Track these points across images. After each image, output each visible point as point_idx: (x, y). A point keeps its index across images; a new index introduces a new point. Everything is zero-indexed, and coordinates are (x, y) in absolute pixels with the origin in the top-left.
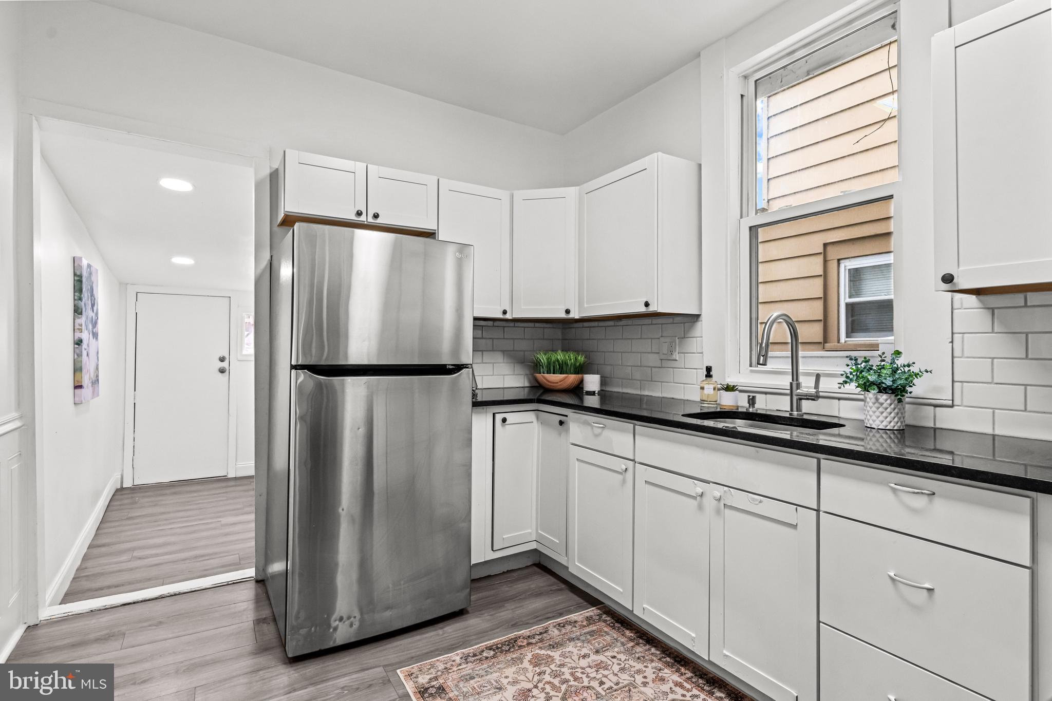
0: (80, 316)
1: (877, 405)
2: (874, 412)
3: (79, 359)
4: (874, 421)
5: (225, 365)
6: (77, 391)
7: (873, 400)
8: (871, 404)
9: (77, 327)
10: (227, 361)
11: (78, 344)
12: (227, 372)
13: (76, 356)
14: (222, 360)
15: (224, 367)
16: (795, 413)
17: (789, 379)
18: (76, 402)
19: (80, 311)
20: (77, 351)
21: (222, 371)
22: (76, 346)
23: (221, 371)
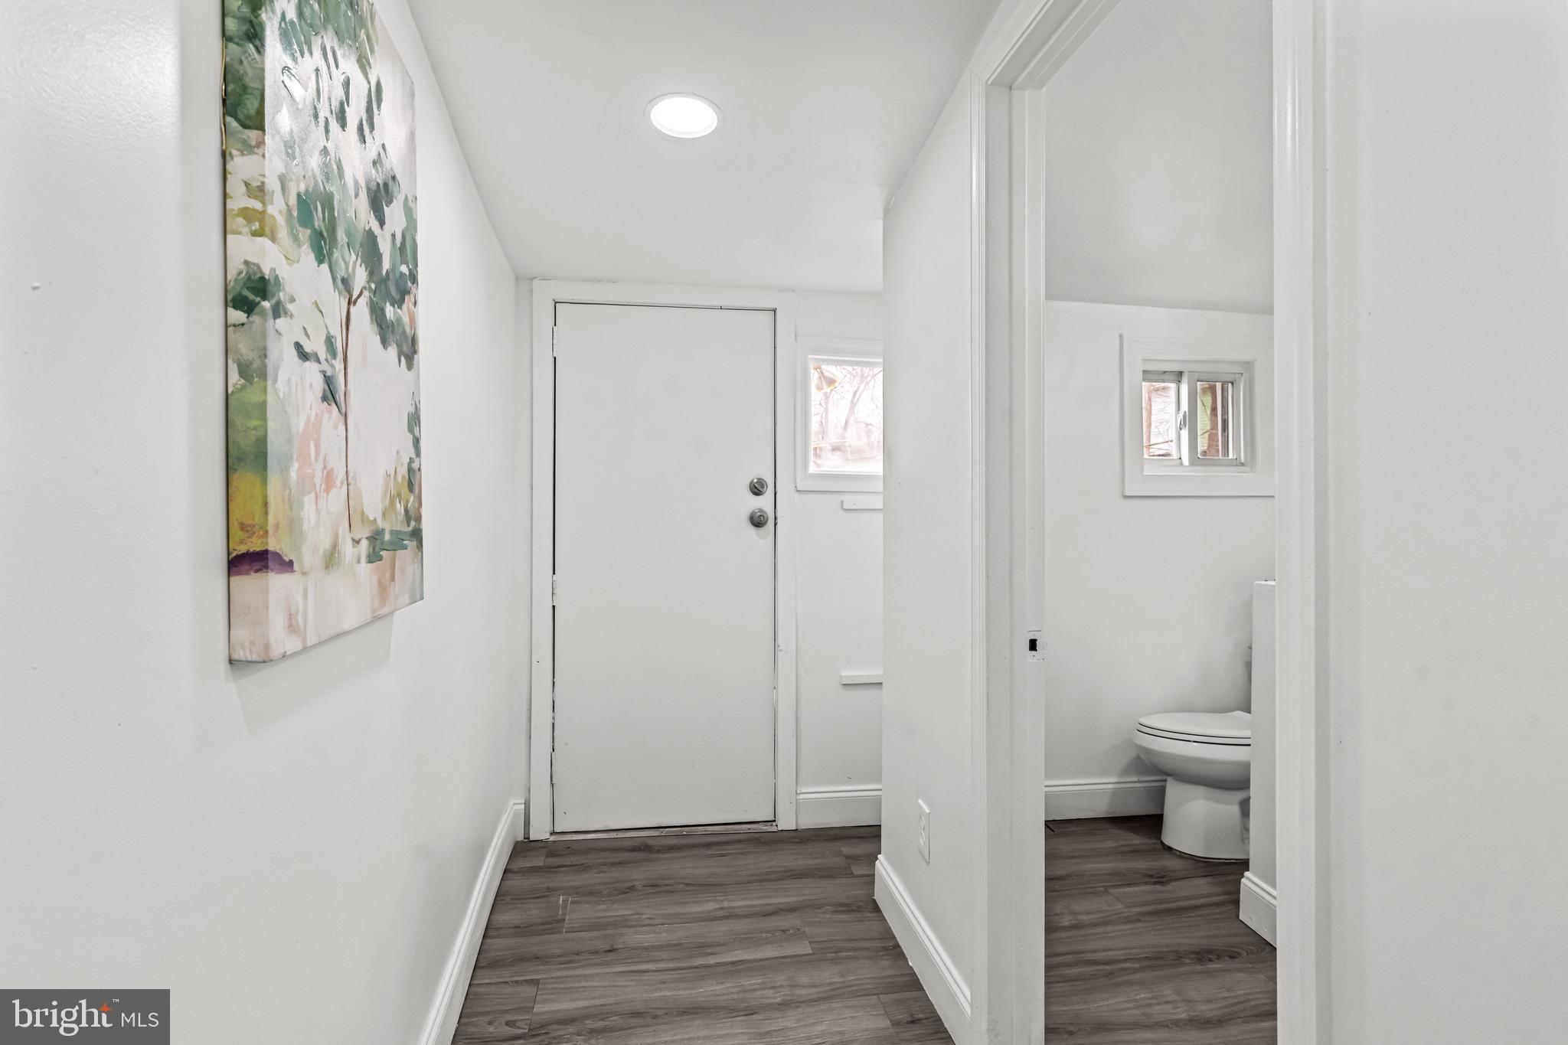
0: (253, 135)
3: (253, 396)
5: (764, 502)
6: (248, 583)
9: (240, 200)
10: (769, 493)
11: (247, 306)
12: (771, 523)
13: (234, 377)
14: (757, 489)
15: (761, 510)
18: (240, 654)
19: (251, 105)
20: (243, 346)
21: (757, 521)
22: (237, 316)
23: (756, 519)
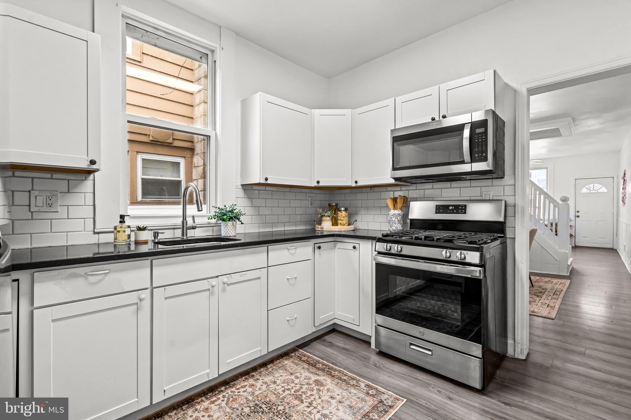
1: (233, 226)
2: (232, 229)
4: (231, 233)
7: (232, 224)
8: (230, 226)
16: (185, 237)
17: (181, 219)
